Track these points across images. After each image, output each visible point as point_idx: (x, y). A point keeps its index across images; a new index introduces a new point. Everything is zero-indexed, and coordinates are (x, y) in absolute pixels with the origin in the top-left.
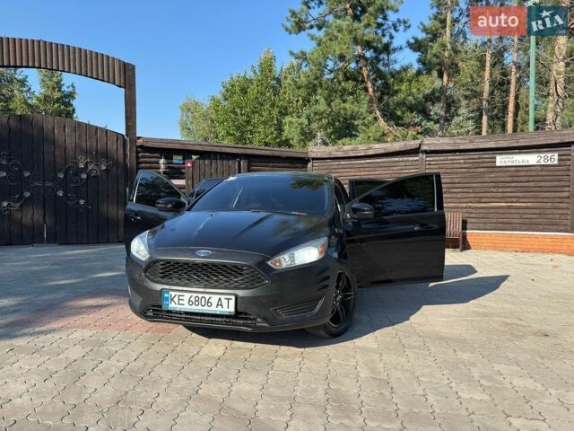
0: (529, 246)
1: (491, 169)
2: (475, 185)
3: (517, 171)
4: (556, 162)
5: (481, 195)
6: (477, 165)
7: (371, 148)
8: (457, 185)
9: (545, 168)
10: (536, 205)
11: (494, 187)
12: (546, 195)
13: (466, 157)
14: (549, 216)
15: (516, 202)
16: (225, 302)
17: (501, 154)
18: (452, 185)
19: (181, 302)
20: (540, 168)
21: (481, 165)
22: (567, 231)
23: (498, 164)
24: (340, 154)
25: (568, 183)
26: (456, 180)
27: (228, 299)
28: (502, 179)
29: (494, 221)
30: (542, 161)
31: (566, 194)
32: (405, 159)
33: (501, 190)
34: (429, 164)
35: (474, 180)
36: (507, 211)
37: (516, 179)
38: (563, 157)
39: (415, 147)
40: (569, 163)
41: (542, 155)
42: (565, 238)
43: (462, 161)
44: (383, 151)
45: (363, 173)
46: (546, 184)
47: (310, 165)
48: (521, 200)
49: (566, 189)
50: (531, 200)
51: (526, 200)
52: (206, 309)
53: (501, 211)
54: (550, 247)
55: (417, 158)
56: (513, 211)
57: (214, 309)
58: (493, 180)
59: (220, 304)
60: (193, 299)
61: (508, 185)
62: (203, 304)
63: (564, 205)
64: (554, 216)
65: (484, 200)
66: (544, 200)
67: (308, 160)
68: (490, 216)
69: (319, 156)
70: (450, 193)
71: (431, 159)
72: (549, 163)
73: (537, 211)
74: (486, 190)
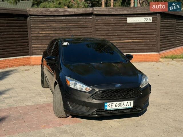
0: (141, 59)
1: (125, 24)
2: (118, 32)
3: (136, 25)
4: (151, 21)
5: (121, 36)
6: (119, 22)
7: (66, 11)
8: (110, 32)
9: (147, 24)
10: (143, 40)
11: (126, 33)
12: (147, 36)
13: (114, 18)
14: (148, 45)
15: (136, 40)
16: (129, 104)
17: (129, 17)
18: (108, 32)
19: (112, 106)
20: (145, 24)
21: (121, 22)
22: (155, 52)
23: (128, 22)
24: (48, 13)
25: (155, 31)
26: (110, 29)
27: (131, 102)
28: (129, 29)
29: (127, 48)
30: (146, 20)
31: (155, 35)
32: (85, 17)
33: (129, 34)
34: (97, 21)
35: (118, 29)
36: (132, 44)
37: (135, 29)
38: (154, 19)
39: (90, 12)
40: (156, 21)
41: (146, 18)
42: (154, 55)
43: (112, 20)
44: (74, 13)
45: (62, 25)
46: (148, 31)
47: (28, 19)
48: (138, 38)
49: (155, 33)
50: (142, 38)
51: (139, 38)
52: (123, 107)
53: (130, 44)
54: (149, 59)
55: (91, 17)
56: (134, 44)
57: (126, 107)
58: (126, 29)
59: (127, 104)
60: (117, 104)
61: (132, 31)
62: (121, 105)
63: (154, 40)
64: (150, 45)
65: (122, 39)
66: (147, 38)
67: (28, 16)
68: (125, 46)
69: (35, 13)
70: (107, 35)
71: (98, 18)
72: (149, 22)
73: (143, 43)
74: (123, 34)
